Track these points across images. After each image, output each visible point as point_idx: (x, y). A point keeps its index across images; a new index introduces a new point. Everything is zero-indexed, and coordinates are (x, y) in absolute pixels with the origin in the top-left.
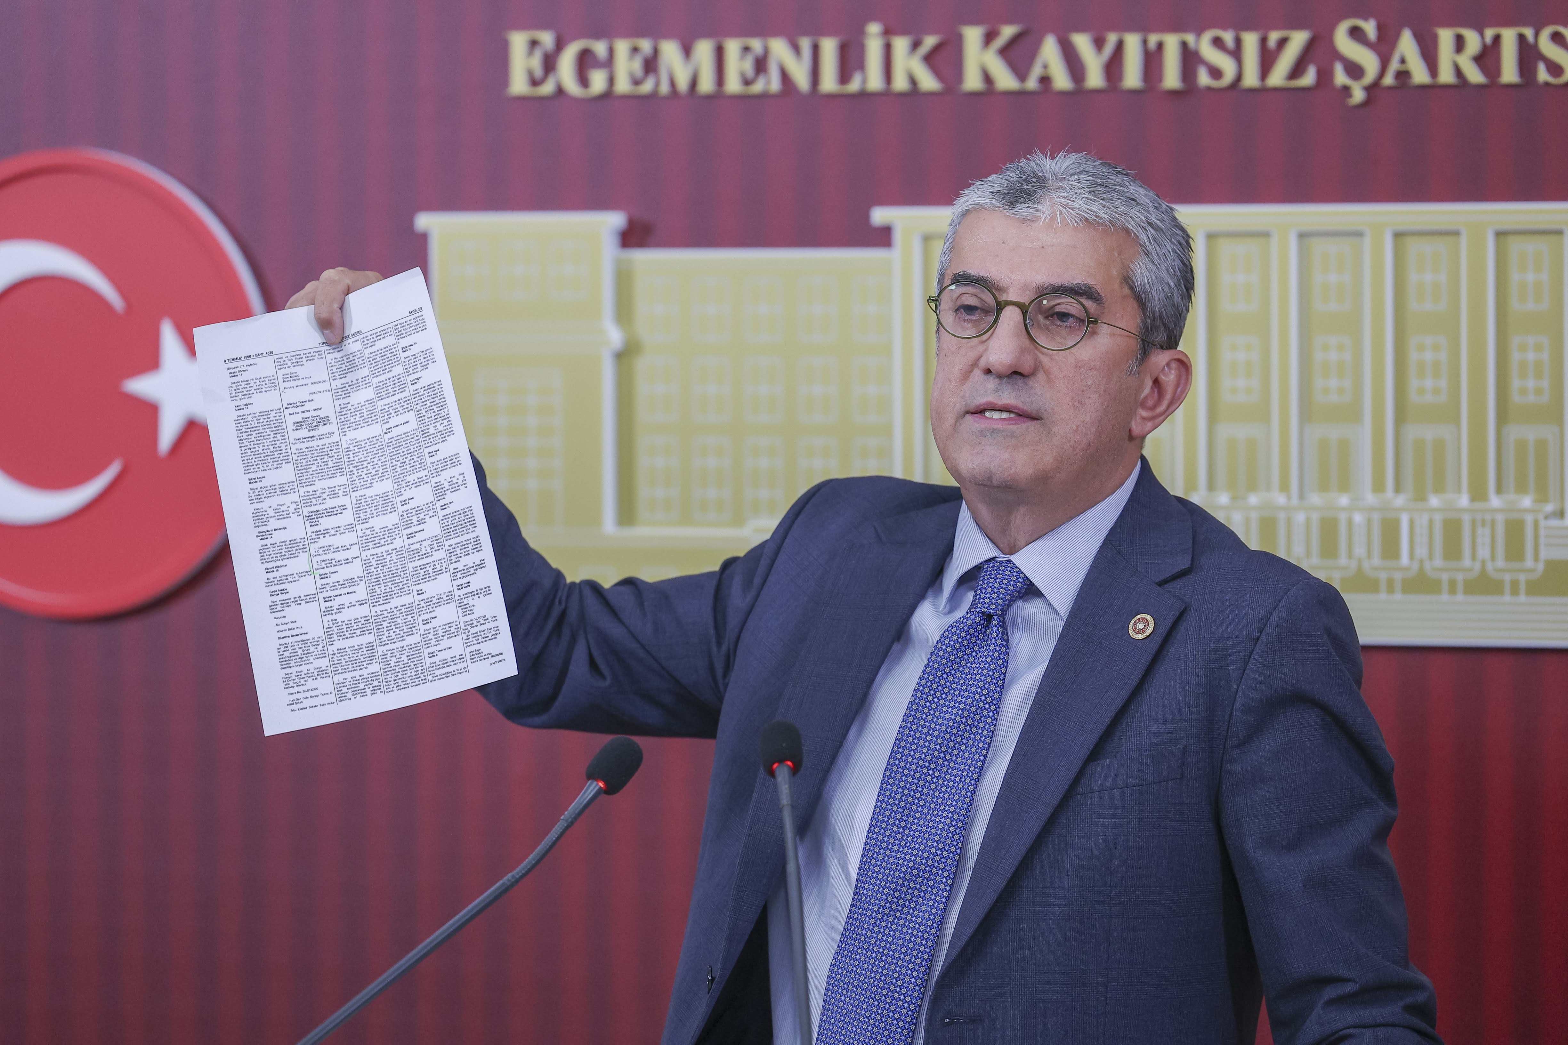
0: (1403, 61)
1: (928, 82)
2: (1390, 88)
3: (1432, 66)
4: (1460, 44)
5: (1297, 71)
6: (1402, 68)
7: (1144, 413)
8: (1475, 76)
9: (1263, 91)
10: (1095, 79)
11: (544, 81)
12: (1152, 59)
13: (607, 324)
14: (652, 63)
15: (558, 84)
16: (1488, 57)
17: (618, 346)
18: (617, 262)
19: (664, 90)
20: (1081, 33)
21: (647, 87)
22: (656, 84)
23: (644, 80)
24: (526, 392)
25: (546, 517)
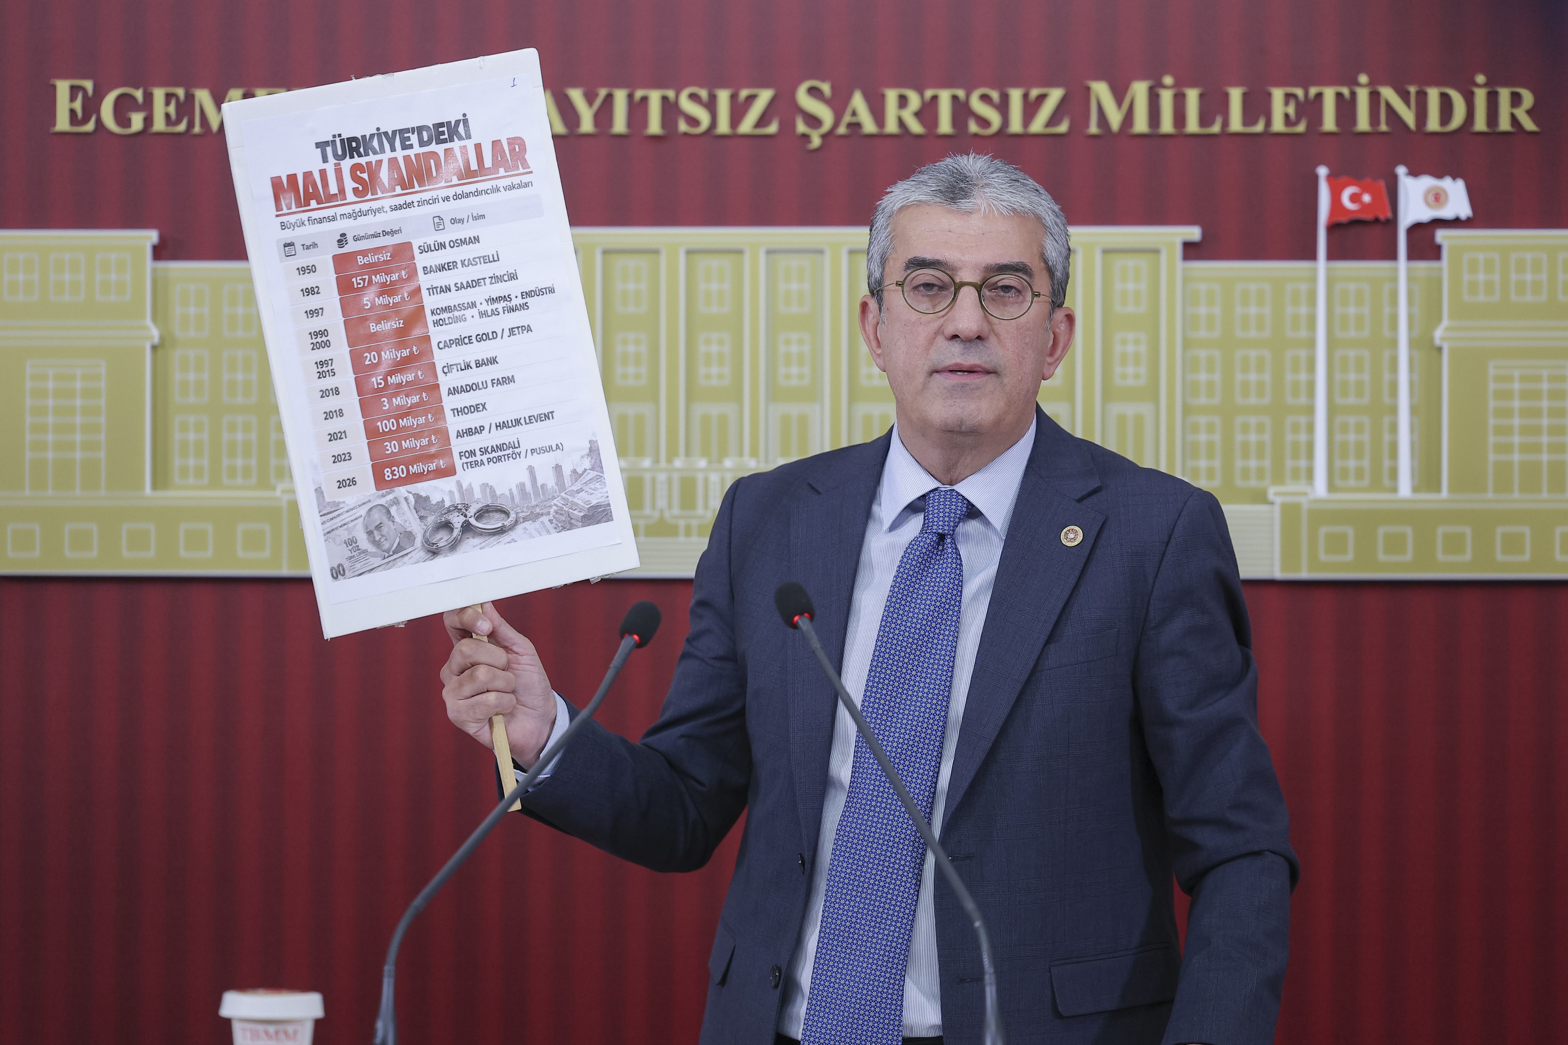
0: (854, 114)
2: (842, 137)
3: (880, 119)
4: (903, 101)
5: (762, 121)
6: (854, 120)
8: (916, 127)
9: (733, 137)
10: (587, 125)
11: (85, 120)
12: (638, 109)
13: (148, 322)
14: (186, 107)
15: (99, 122)
16: (928, 113)
17: (156, 340)
18: (154, 271)
19: (197, 129)
20: (574, 85)
21: (182, 127)
22: (191, 124)
23: (178, 121)
24: (72, 378)
25: (91, 482)
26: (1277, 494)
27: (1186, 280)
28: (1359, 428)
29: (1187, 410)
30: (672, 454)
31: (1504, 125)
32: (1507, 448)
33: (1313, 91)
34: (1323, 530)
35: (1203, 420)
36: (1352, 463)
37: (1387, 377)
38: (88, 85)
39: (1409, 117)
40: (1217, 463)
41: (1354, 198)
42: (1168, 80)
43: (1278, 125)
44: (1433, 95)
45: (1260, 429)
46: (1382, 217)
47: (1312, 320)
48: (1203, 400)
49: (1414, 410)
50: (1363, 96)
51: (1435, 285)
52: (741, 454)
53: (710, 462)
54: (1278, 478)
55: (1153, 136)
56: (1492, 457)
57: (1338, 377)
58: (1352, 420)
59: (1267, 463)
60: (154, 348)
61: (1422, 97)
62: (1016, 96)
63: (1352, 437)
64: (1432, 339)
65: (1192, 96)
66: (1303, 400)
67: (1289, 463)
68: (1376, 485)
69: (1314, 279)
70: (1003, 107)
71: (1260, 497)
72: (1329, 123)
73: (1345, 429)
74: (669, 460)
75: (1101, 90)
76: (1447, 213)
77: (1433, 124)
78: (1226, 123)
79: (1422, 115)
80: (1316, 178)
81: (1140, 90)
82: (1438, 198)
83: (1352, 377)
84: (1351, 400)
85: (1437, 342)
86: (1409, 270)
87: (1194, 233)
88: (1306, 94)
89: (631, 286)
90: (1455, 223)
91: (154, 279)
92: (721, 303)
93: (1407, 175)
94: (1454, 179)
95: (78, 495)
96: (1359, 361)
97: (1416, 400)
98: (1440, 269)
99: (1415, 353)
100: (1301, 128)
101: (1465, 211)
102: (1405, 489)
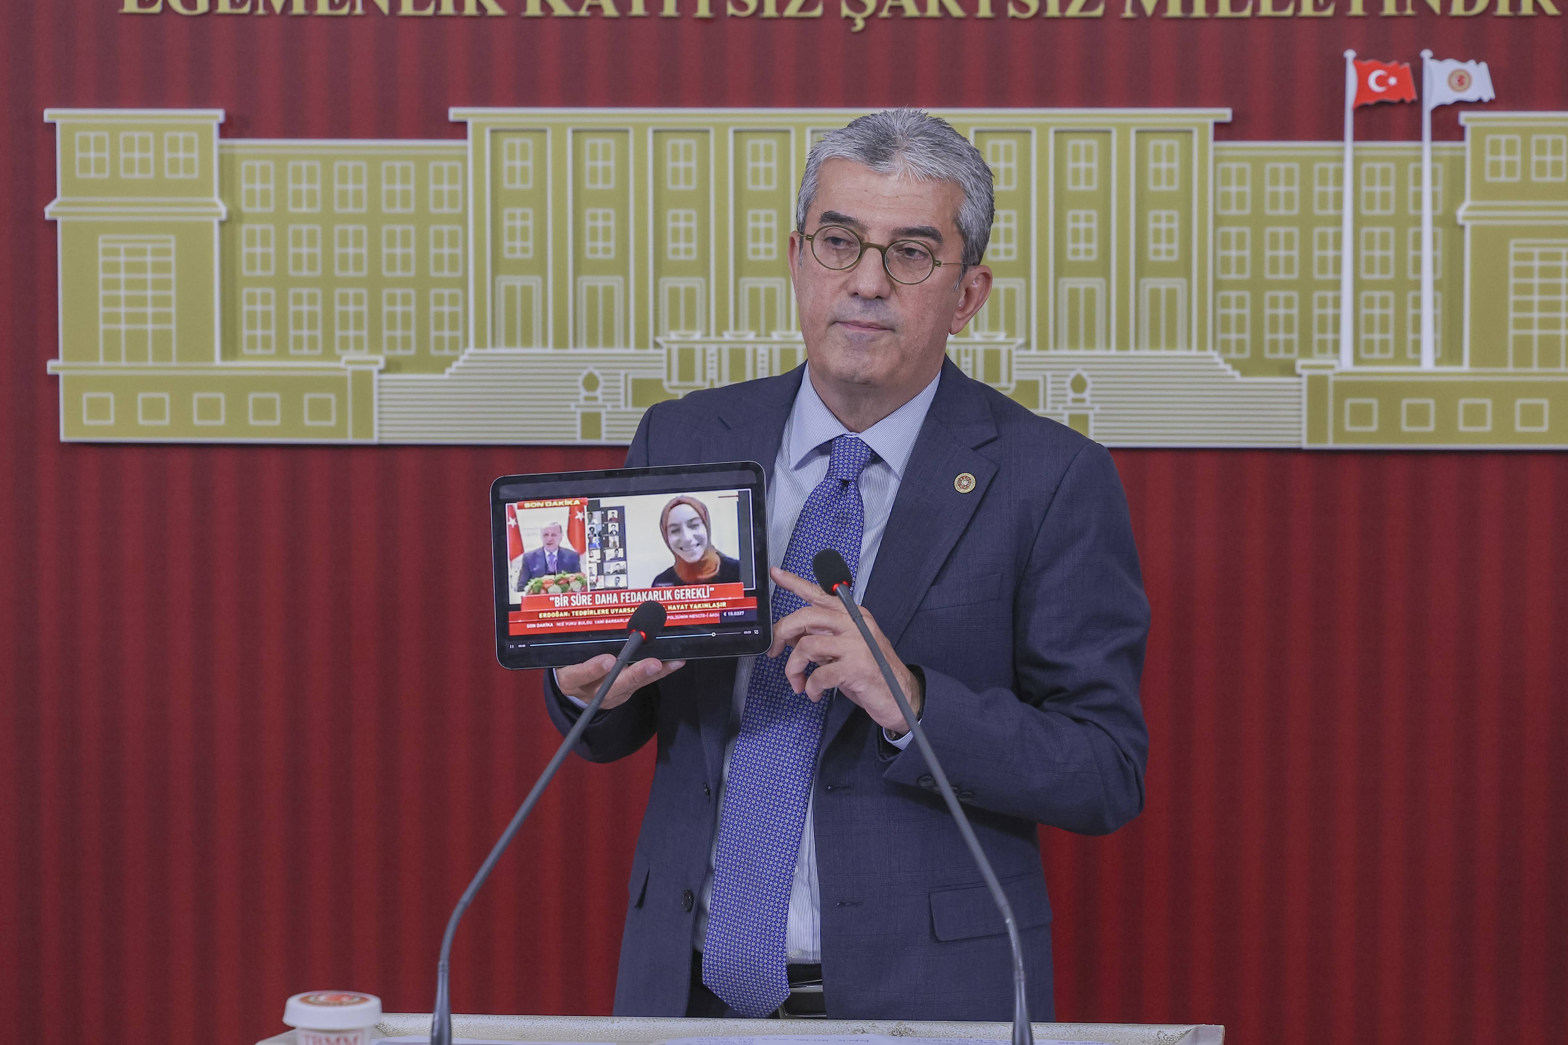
1: (494, 9)
2: (885, 19)
3: (921, 3)
5: (807, 4)
6: (896, 3)
8: (956, 11)
9: (780, 19)
10: (638, 8)
11: (153, 3)
13: (216, 199)
15: (166, 4)
17: (224, 217)
18: (221, 147)
19: (261, 11)
21: (246, 9)
22: (255, 6)
23: (243, 4)
24: (143, 252)
25: (162, 353)
26: (1303, 367)
27: (1217, 160)
28: (1384, 303)
29: (1218, 285)
30: (722, 327)
31: (1527, 9)
32: (1526, 324)
34: (1349, 402)
35: (1233, 294)
36: (1377, 337)
37: (1411, 253)
39: (1434, 2)
40: (1247, 336)
41: (1380, 81)
43: (1307, 9)
45: (1289, 303)
46: (1408, 100)
47: (1339, 199)
48: (1233, 276)
49: (1437, 285)
51: (1456, 166)
52: (788, 326)
53: (758, 335)
54: (1306, 350)
55: (1186, 20)
56: (1512, 332)
57: (1364, 253)
58: (1377, 295)
59: (1295, 336)
60: (222, 223)
63: (1377, 311)
64: (1454, 218)
66: (1330, 276)
67: (1316, 336)
68: (1400, 357)
69: (1341, 159)
71: (1289, 369)
72: (1357, 7)
73: (1370, 303)
74: (719, 333)
76: (1470, 95)
77: (1458, 8)
78: (1256, 7)
80: (1344, 61)
82: (1462, 81)
83: (1378, 253)
84: (1377, 276)
85: (1460, 221)
86: (1433, 149)
87: (1225, 114)
89: (682, 164)
90: (1478, 105)
91: (221, 157)
92: (768, 181)
93: (1432, 58)
94: (1478, 63)
95: (150, 366)
96: (1385, 237)
97: (1439, 276)
98: (1463, 149)
99: (1439, 230)
100: (1329, 12)
101: (1488, 94)
102: (1428, 362)
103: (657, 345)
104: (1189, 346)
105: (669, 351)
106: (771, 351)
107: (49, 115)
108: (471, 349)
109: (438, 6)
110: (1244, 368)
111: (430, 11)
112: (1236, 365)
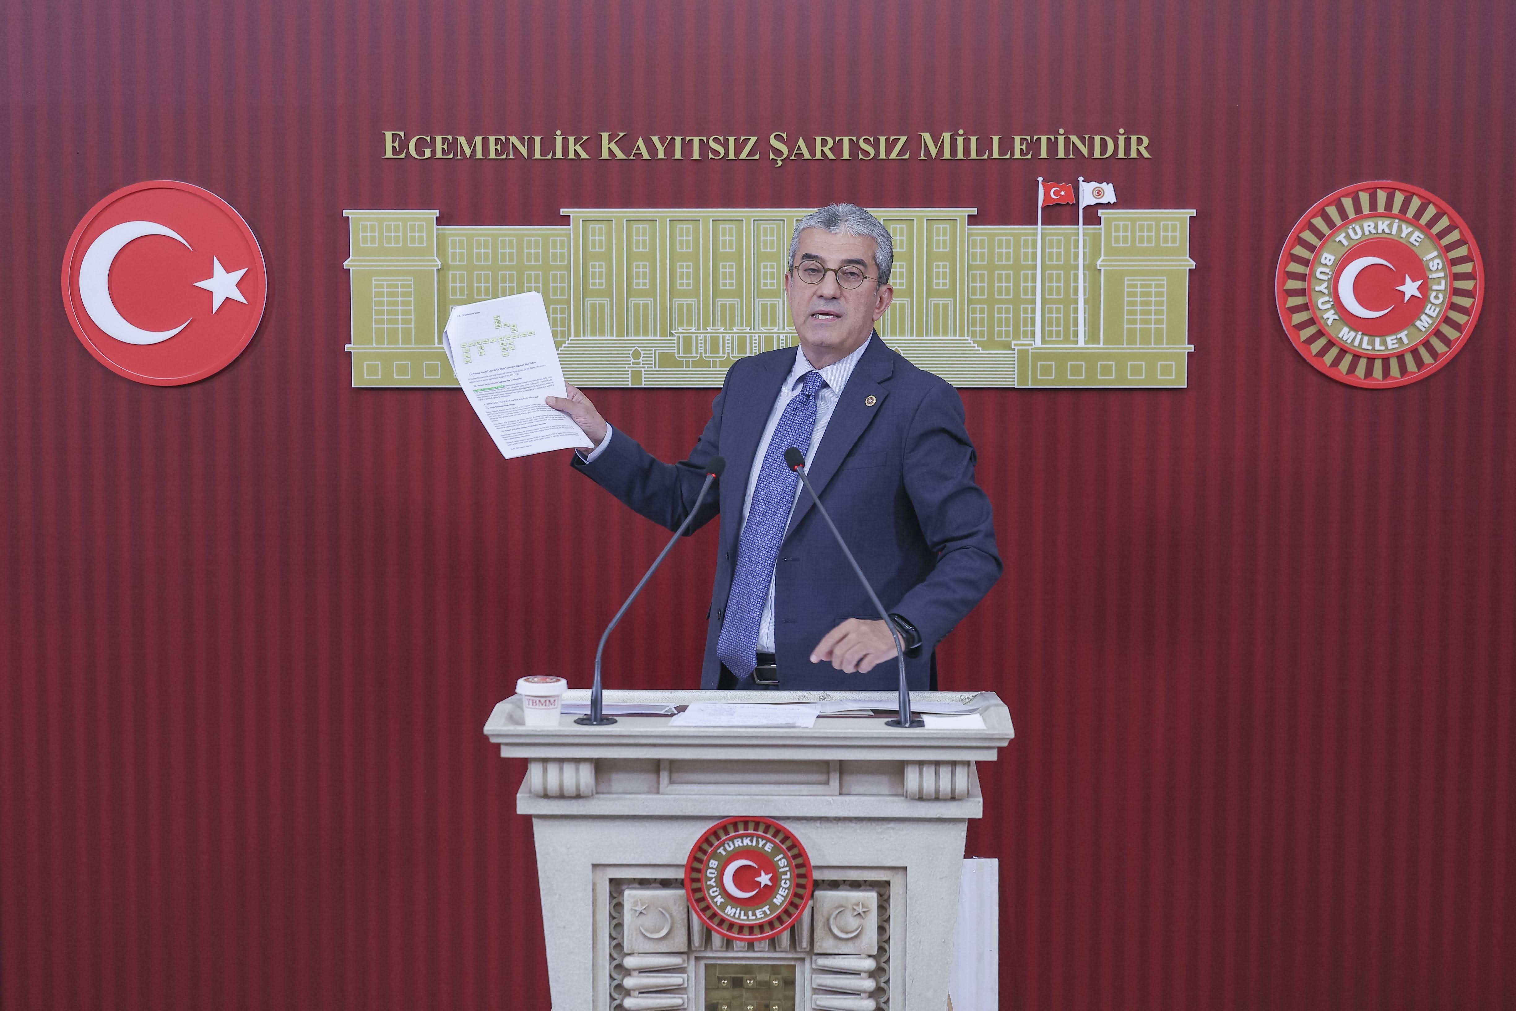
0: (799, 149)
1: (584, 155)
2: (793, 161)
3: (812, 152)
5: (751, 153)
6: (799, 152)
7: (877, 311)
8: (831, 156)
9: (737, 160)
10: (661, 155)
11: (401, 152)
12: (687, 147)
13: (435, 258)
14: (453, 145)
15: (408, 153)
16: (837, 148)
17: (439, 267)
18: (437, 230)
19: (459, 157)
20: (654, 135)
21: (451, 156)
22: (455, 155)
23: (449, 153)
24: (396, 286)
25: (407, 340)
26: (1015, 345)
27: (970, 235)
28: (1058, 311)
29: (970, 301)
30: (706, 325)
31: (1134, 154)
32: (1133, 322)
33: (1035, 137)
34: (1039, 363)
35: (978, 307)
36: (1054, 329)
37: (1072, 285)
38: (402, 134)
39: (1085, 151)
40: (985, 329)
41: (1056, 193)
42: (961, 132)
43: (1017, 155)
44: (1097, 139)
45: (1008, 311)
46: (1071, 203)
47: (1034, 255)
48: (978, 297)
49: (1086, 302)
50: (1061, 139)
51: (1097, 238)
52: (742, 325)
53: (725, 329)
54: (1017, 336)
55: (953, 160)
56: (1126, 326)
57: (1047, 285)
58: (1054, 307)
59: (1011, 329)
60: (438, 271)
61: (1092, 140)
62: (882, 139)
63: (1054, 316)
64: (1096, 266)
65: (973, 139)
66: (1030, 297)
67: (1022, 329)
68: (1066, 340)
69: (1035, 235)
70: (876, 146)
71: (1008, 346)
72: (1044, 154)
73: (1050, 311)
74: (705, 328)
75: (926, 136)
76: (1104, 201)
77: (1097, 154)
78: (991, 154)
79: (1091, 150)
80: (1037, 183)
81: (946, 136)
82: (1099, 193)
83: (1055, 285)
84: (1054, 297)
85: (1098, 268)
86: (1084, 230)
87: (974, 211)
88: (1032, 139)
89: (685, 238)
90: (1108, 205)
91: (438, 235)
92: (731, 247)
93: (1083, 181)
94: (1108, 184)
95: (400, 347)
96: (1058, 276)
97: (1087, 297)
98: (1100, 229)
99: (1087, 272)
100: (1029, 156)
101: (1113, 199)
102: (1081, 343)
103: (671, 334)
104: (955, 335)
105: (678, 337)
106: (732, 337)
107: (346, 213)
108: (572, 338)
109: (554, 154)
110: (984, 345)
111: (550, 157)
112: (979, 344)
